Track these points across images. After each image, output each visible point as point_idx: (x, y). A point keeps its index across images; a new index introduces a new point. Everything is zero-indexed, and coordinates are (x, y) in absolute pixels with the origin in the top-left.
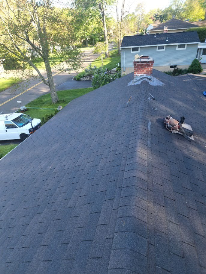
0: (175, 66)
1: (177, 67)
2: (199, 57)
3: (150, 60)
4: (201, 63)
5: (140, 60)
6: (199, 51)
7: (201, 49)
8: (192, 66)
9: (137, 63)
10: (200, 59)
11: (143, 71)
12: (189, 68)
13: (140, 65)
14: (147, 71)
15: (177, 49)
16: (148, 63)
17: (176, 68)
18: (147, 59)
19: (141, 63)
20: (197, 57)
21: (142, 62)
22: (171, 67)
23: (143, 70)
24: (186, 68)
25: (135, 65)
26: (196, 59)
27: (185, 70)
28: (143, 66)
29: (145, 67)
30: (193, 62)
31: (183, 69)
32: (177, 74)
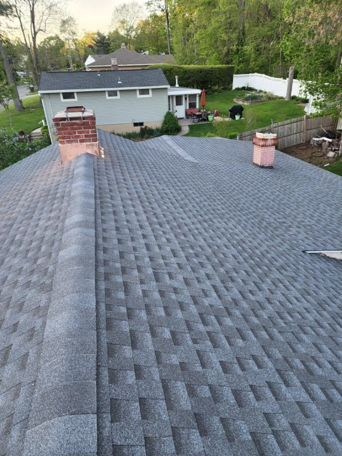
0: (141, 124)
1: (145, 124)
2: (173, 108)
3: (86, 114)
4: (178, 117)
5: (67, 115)
6: (171, 99)
7: (172, 96)
8: (165, 123)
9: (60, 121)
10: (175, 111)
11: (78, 137)
12: (162, 126)
13: (68, 124)
14: (86, 136)
15: (139, 96)
16: (85, 121)
17: (143, 127)
18: (81, 113)
19: (69, 121)
20: (169, 109)
21: (72, 119)
22: (136, 125)
23: (77, 134)
24: (158, 127)
25: (57, 125)
26: (169, 112)
27: (157, 130)
28: (75, 127)
29: (81, 129)
30: (166, 117)
31: (154, 128)
32: (146, 135)
